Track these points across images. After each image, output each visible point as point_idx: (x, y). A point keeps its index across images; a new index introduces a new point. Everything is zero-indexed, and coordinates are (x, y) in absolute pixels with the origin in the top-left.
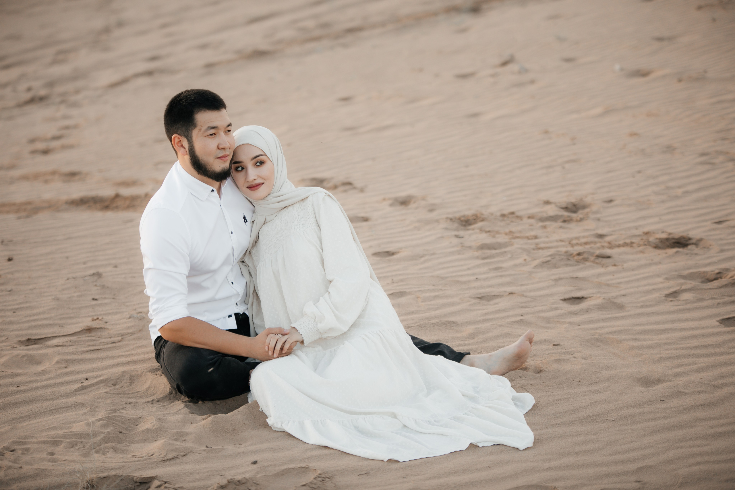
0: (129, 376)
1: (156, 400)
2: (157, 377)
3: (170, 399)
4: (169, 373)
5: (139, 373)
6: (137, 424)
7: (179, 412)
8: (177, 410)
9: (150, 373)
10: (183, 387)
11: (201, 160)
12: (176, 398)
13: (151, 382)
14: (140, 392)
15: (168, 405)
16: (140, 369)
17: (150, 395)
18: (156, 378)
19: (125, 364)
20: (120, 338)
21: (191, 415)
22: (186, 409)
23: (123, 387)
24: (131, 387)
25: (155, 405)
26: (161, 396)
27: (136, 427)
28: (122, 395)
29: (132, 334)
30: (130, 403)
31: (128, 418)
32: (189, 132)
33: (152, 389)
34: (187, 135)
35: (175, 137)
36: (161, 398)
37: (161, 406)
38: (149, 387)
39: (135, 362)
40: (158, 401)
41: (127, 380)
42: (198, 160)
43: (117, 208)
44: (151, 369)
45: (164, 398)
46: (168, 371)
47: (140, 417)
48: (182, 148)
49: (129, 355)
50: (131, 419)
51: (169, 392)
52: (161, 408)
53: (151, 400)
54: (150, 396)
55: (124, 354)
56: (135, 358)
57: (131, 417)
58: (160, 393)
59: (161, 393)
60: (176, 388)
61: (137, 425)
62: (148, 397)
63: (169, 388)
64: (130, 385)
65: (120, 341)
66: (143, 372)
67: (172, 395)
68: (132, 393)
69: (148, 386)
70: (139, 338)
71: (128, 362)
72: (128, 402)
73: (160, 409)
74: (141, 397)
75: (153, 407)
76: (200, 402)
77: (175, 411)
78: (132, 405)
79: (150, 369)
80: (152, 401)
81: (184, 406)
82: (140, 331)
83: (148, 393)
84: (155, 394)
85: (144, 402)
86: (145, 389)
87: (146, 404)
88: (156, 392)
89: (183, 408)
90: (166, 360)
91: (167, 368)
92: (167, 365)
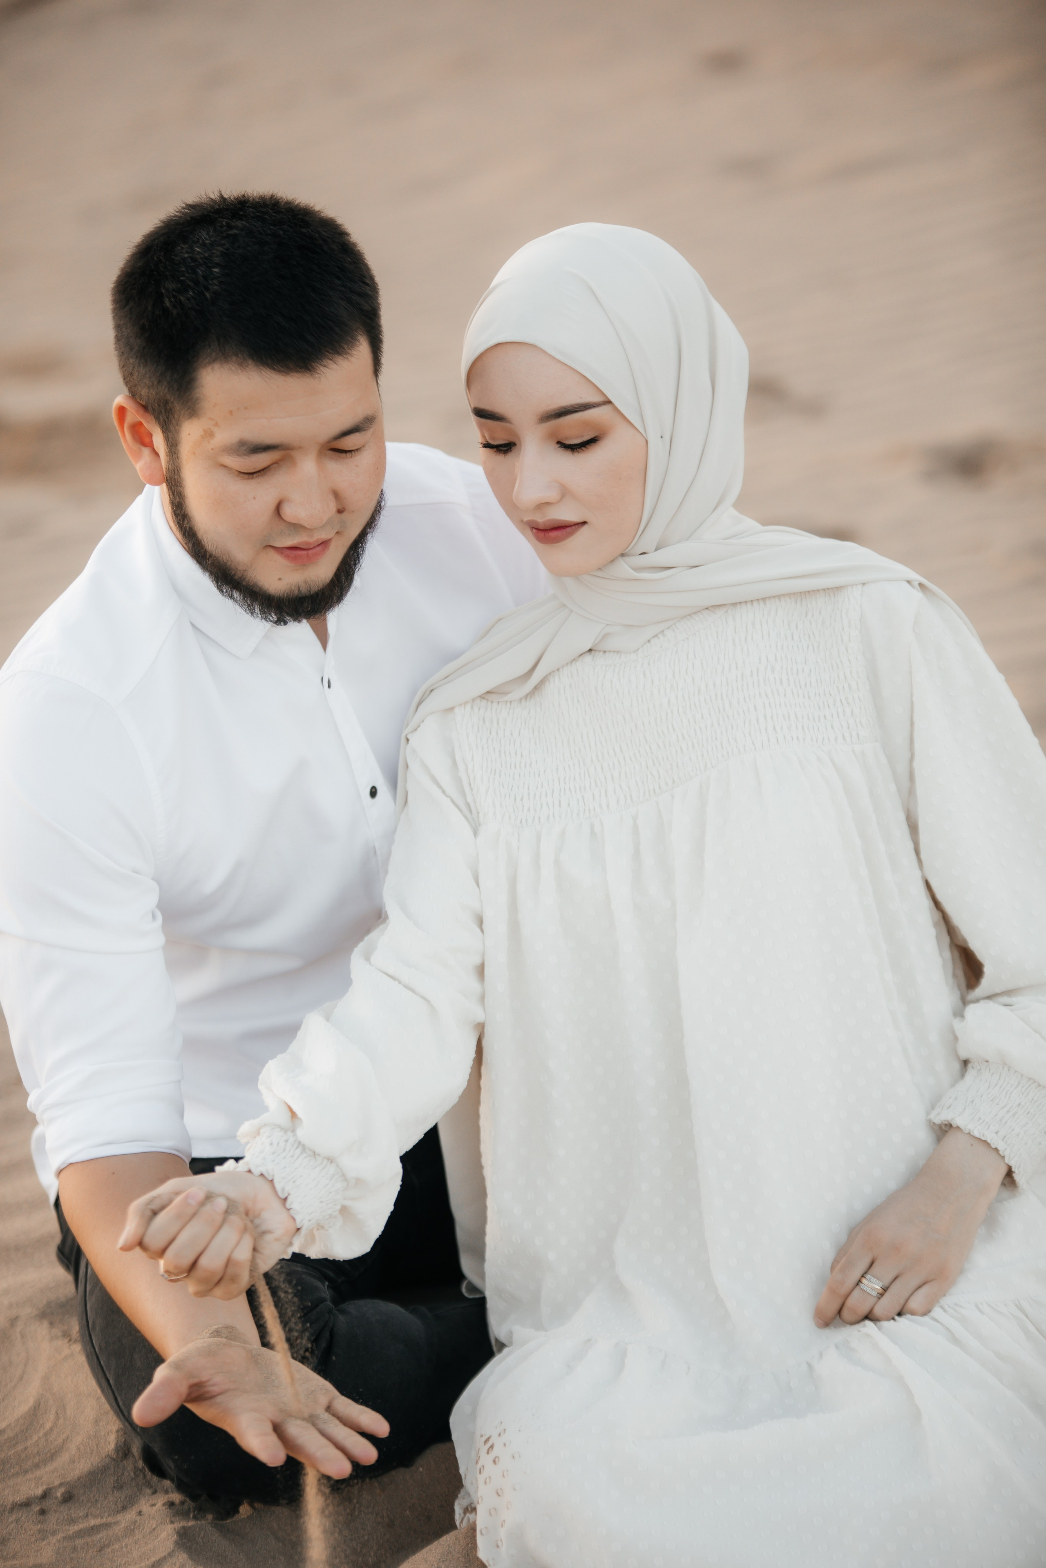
1: (59, 1494)
2: (72, 1355)
3: (119, 1486)
4: (110, 1391)
9: (45, 1324)
10: (171, 1464)
15: (107, 1526)
17: (36, 1460)
18: (63, 1355)
22: (182, 1557)
25: (52, 1519)
26: (83, 1467)
33: (48, 1425)
36: (80, 1479)
37: (79, 1534)
38: (36, 1411)
40: (68, 1498)
44: (49, 1304)
46: (108, 1381)
48: (147, 451)
51: (117, 1449)
52: (79, 1542)
53: (39, 1492)
54: (37, 1466)
58: (78, 1449)
59: (82, 1448)
62: (26, 1472)
66: (17, 1318)
67: (129, 1464)
69: (31, 1402)
73: (75, 1549)
75: (43, 1535)
79: (44, 1302)
80: (45, 1496)
81: (176, 1543)
83: (29, 1443)
84: (56, 1452)
85: (6, 1506)
86: (18, 1420)
87: (13, 1517)
88: (60, 1440)
89: (170, 1555)
90: (97, 1328)
91: (102, 1363)
92: (100, 1348)
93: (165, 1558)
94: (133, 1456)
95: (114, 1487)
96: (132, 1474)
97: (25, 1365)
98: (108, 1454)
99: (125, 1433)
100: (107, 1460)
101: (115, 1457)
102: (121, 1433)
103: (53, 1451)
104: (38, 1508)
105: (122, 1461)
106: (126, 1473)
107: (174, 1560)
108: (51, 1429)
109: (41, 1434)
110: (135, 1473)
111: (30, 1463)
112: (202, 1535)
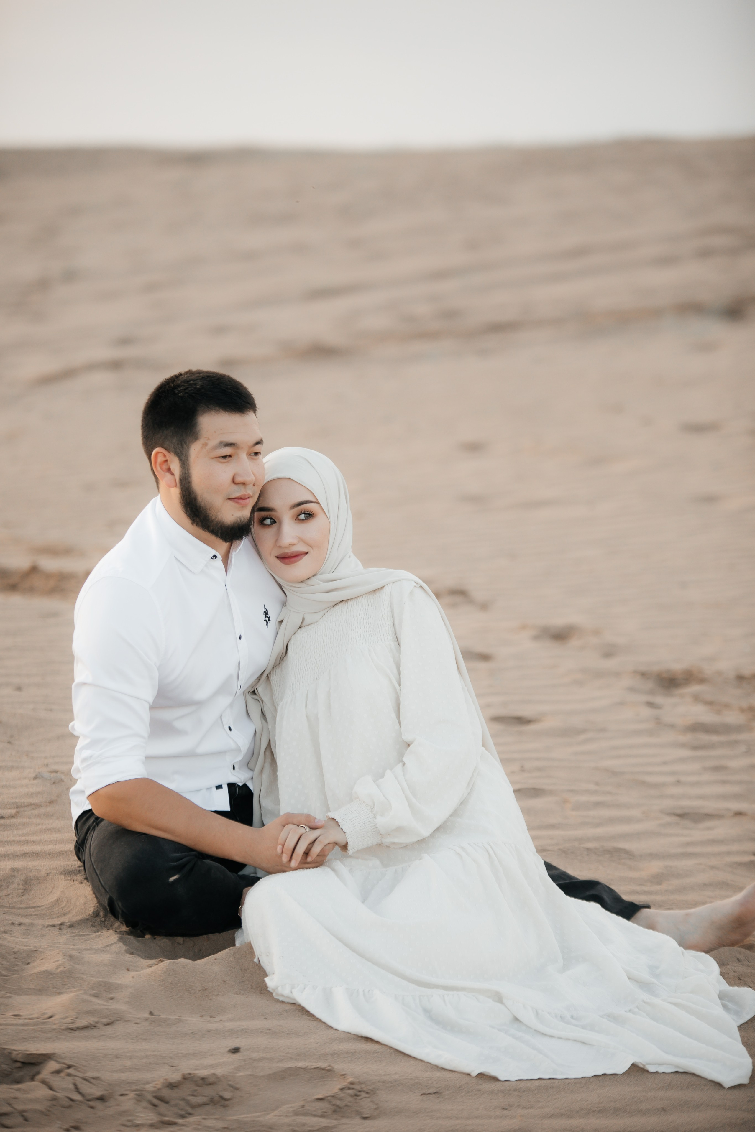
0: (23, 878)
1: (68, 924)
2: (75, 884)
3: (93, 926)
5: (43, 874)
6: (29, 961)
7: (108, 948)
8: (104, 945)
9: (62, 876)
10: (120, 904)
11: (199, 499)
12: (104, 924)
13: (62, 892)
14: (41, 908)
15: (89, 935)
16: (45, 868)
17: (58, 915)
18: (72, 885)
19: (18, 856)
20: (13, 811)
21: (128, 957)
22: (120, 944)
23: (11, 896)
24: (24, 897)
25: (64, 932)
26: (78, 918)
27: (26, 966)
28: (6, 909)
29: (36, 806)
30: (20, 924)
31: (14, 950)
32: (185, 446)
33: (63, 905)
34: (180, 452)
35: (157, 453)
36: (77, 921)
37: (76, 936)
38: (58, 901)
39: (37, 855)
40: (71, 926)
41: (19, 884)
42: (195, 499)
43: (31, 590)
44: (64, 871)
45: (82, 922)
47: (35, 949)
48: (168, 474)
49: (27, 842)
50: (18, 951)
51: (94, 913)
52: (76, 938)
53: (59, 923)
54: (58, 917)
55: (17, 839)
56: (38, 848)
57: (20, 947)
58: (76, 913)
59: (78, 912)
60: (106, 905)
61: (28, 964)
62: (53, 918)
63: (93, 906)
64: (23, 894)
65: (13, 817)
66: (50, 873)
67: (98, 919)
68: (26, 908)
69: (56, 898)
70: (48, 816)
71: (25, 853)
72: (17, 923)
73: (74, 939)
74: (40, 916)
76: (148, 936)
77: (99, 946)
78: (23, 927)
79: (62, 869)
80: (61, 924)
81: (118, 940)
82: (51, 802)
83: (54, 910)
84: (66, 913)
85: (45, 925)
86: (50, 903)
87: (48, 929)
88: (69, 910)
89: (115, 943)
90: (94, 854)
91: (95, 867)
92: (95, 861)
93: (113, 944)
94: (100, 916)
95: (91, 926)
96: (99, 922)
97: (53, 888)
98: (89, 915)
99: (97, 908)
100: (89, 916)
101: (92, 915)
102: (95, 907)
103: (65, 913)
104: (59, 927)
105: (95, 917)
106: (97, 922)
107: (116, 945)
108: (65, 906)
109: (60, 907)
110: (100, 922)
111: (55, 916)
112: (128, 940)
